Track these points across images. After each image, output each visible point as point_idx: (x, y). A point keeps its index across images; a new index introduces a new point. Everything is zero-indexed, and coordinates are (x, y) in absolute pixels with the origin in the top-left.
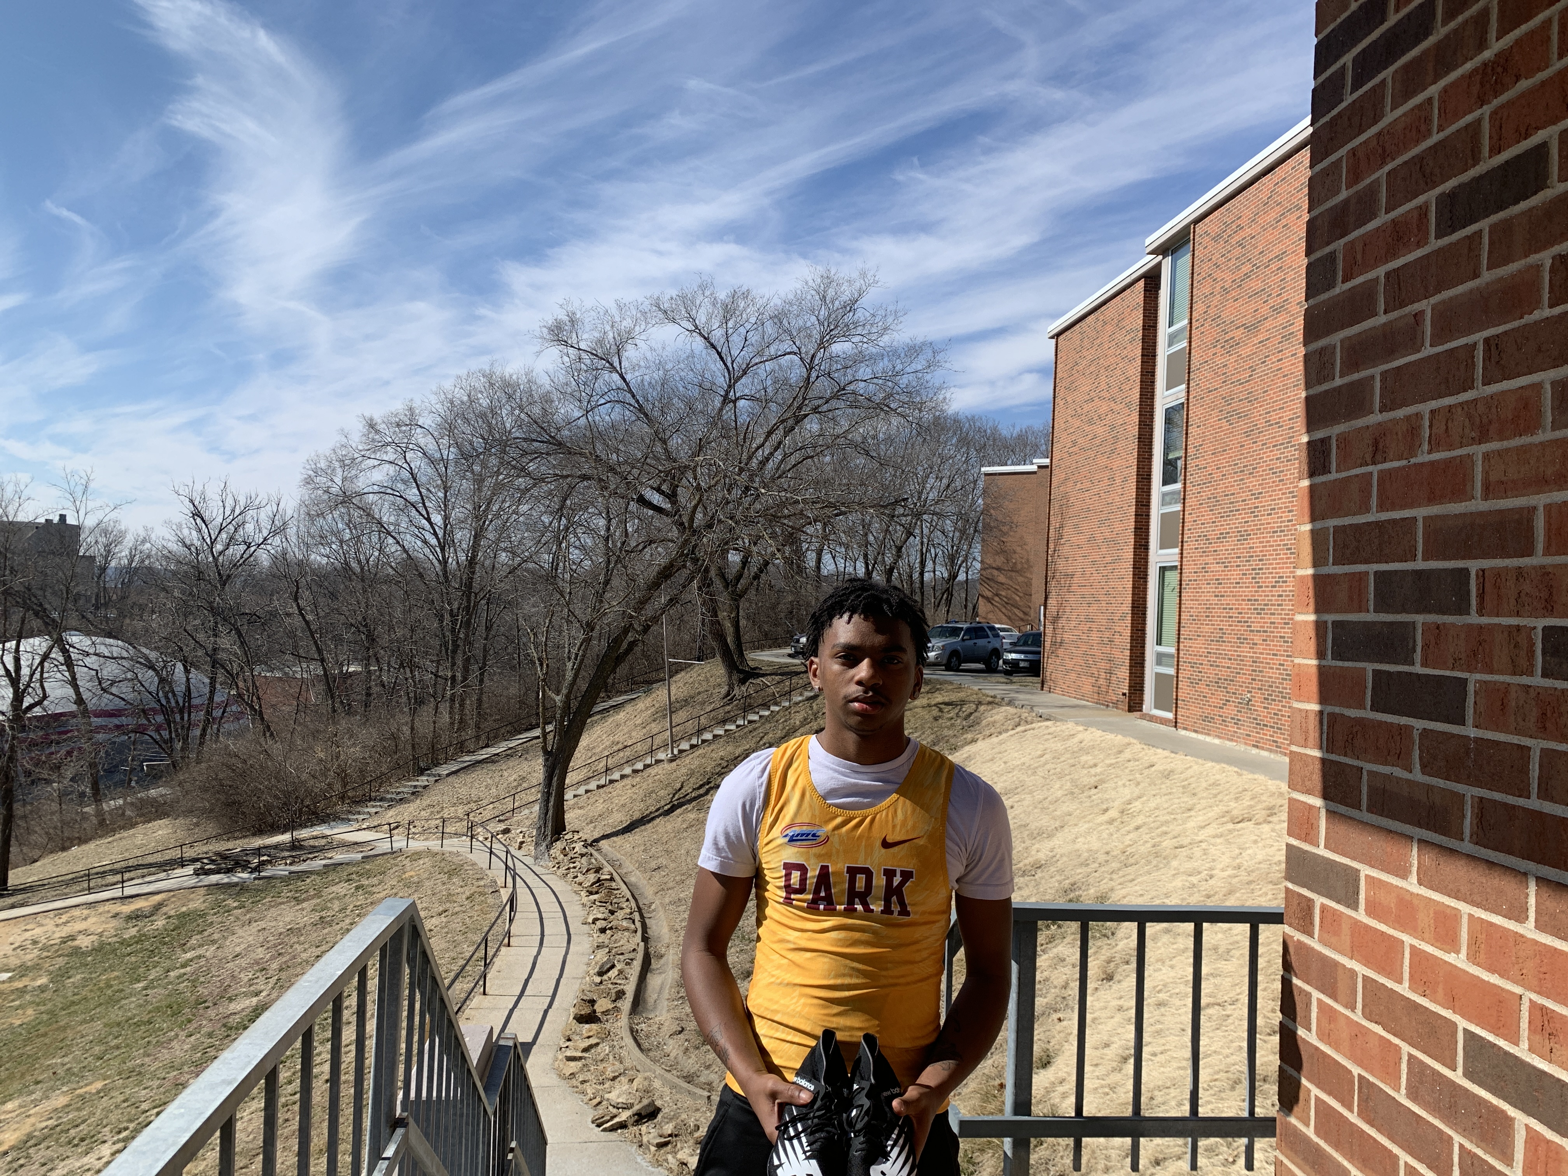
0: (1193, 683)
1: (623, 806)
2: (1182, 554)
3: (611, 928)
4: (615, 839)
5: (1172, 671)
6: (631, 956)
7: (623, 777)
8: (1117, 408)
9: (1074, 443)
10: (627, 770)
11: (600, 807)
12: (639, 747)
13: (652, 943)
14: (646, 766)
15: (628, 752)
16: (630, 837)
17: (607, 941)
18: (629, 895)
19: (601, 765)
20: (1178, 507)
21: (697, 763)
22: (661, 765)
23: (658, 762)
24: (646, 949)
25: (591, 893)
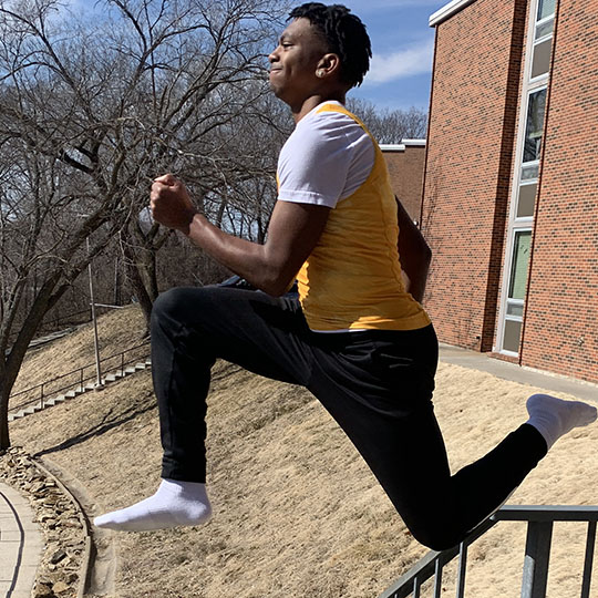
0: (537, 328)
1: (60, 426)
2: (536, 221)
3: (59, 526)
4: (54, 453)
5: (520, 319)
6: (80, 547)
7: (57, 402)
8: (487, 92)
9: (449, 122)
10: (61, 397)
11: (39, 427)
12: (69, 377)
13: (96, 537)
14: (77, 394)
15: (60, 382)
16: (68, 452)
17: (57, 536)
18: (72, 499)
19: (37, 392)
20: (536, 181)
21: (122, 391)
22: (90, 393)
23: (88, 390)
24: (92, 541)
25: (38, 497)
